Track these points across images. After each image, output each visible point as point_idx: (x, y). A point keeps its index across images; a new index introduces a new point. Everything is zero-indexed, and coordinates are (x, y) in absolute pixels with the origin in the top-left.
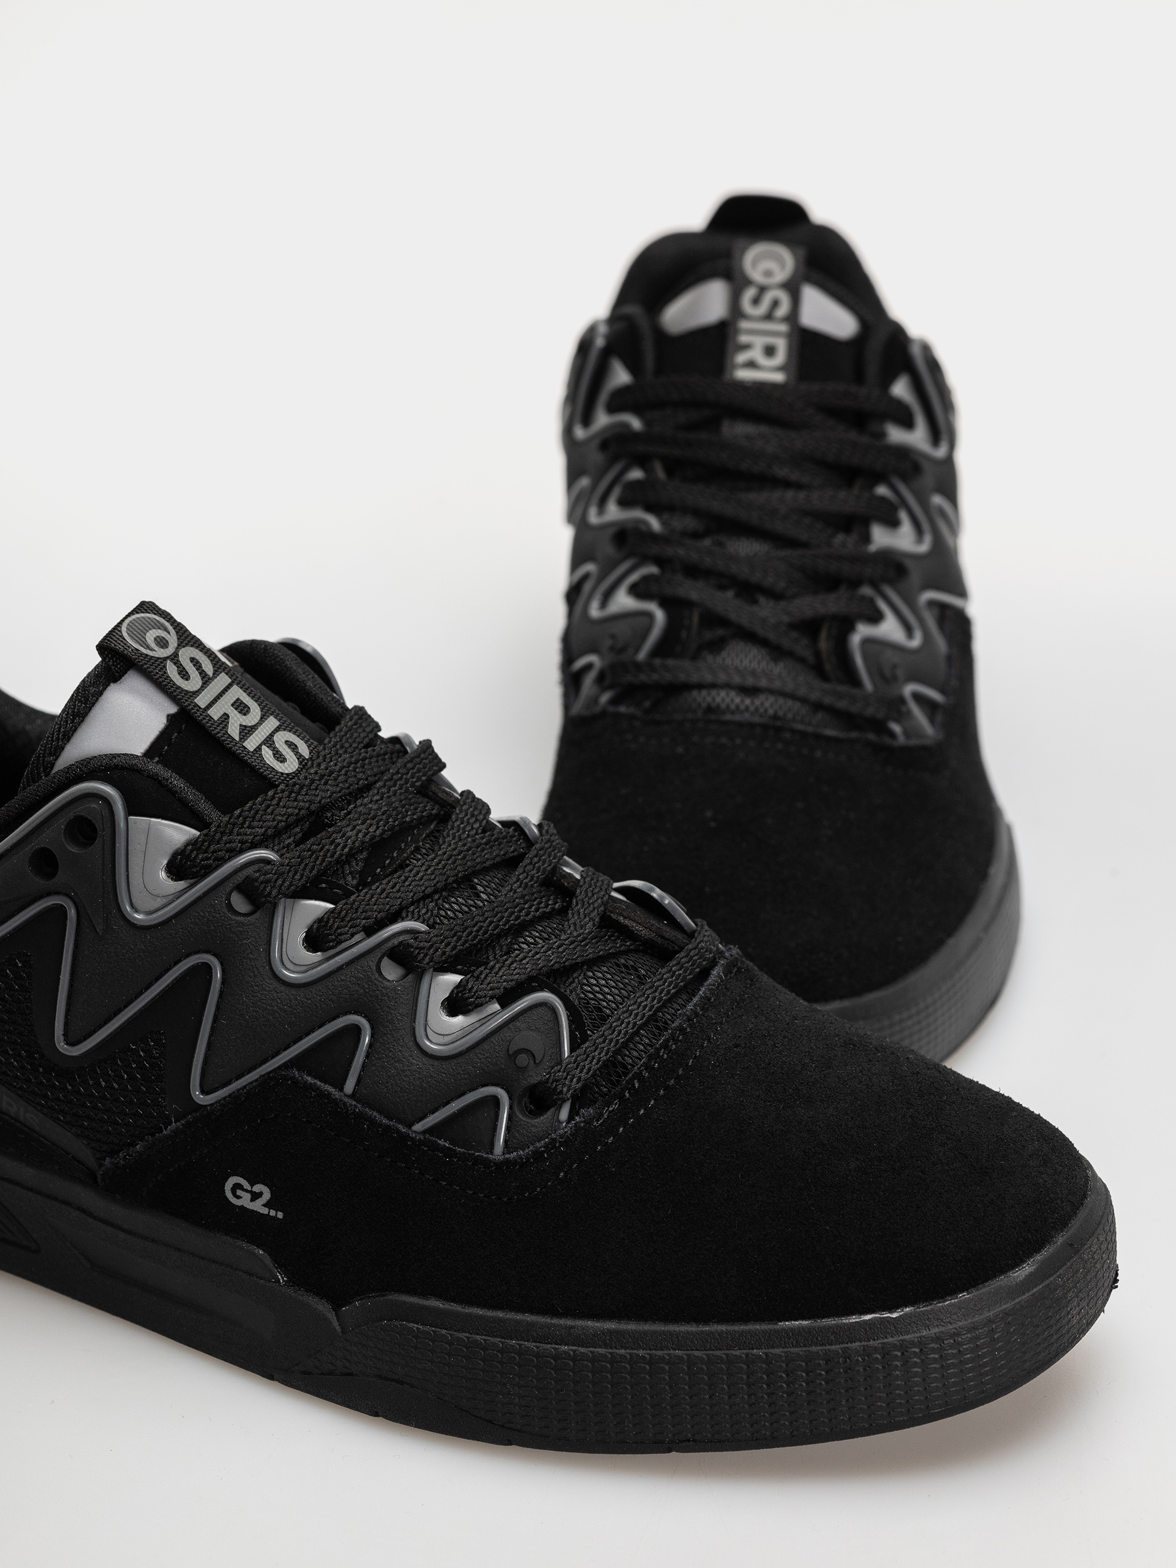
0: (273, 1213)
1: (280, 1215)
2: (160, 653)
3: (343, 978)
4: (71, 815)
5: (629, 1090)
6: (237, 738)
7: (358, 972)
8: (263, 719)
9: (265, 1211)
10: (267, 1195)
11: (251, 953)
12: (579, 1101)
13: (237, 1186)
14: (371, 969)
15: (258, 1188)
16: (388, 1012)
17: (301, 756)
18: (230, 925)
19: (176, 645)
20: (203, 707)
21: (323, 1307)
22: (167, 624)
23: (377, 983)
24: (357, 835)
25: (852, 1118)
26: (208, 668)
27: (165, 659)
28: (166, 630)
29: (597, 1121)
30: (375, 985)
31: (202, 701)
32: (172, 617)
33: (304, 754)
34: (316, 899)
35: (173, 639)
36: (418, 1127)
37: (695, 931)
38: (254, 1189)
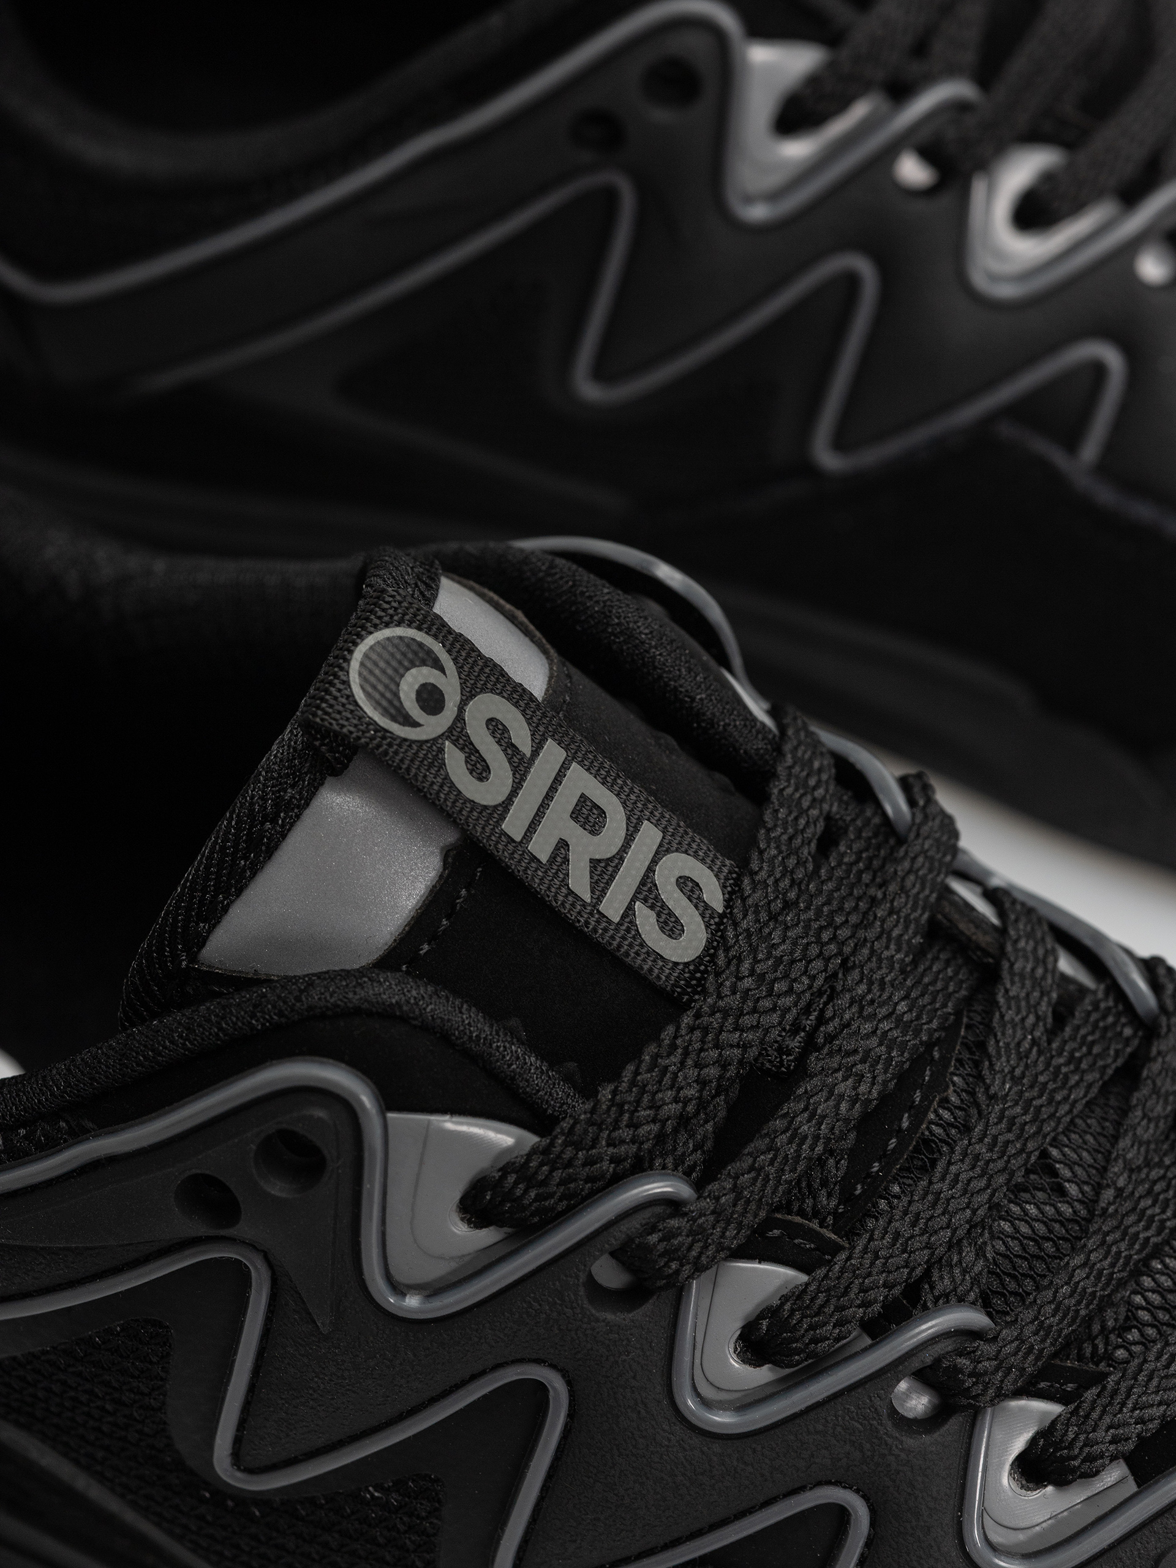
2: (432, 726)
3: (820, 1427)
6: (587, 897)
7: (852, 1419)
8: (633, 829)
11: (634, 1378)
14: (878, 1414)
16: (910, 1494)
17: (707, 906)
18: (593, 1329)
19: (458, 698)
20: (518, 838)
22: (437, 648)
23: (889, 1441)
24: (837, 1107)
26: (521, 736)
27: (439, 740)
28: (438, 665)
30: (886, 1444)
31: (514, 825)
32: (444, 624)
33: (714, 904)
34: (762, 1259)
35: (450, 685)
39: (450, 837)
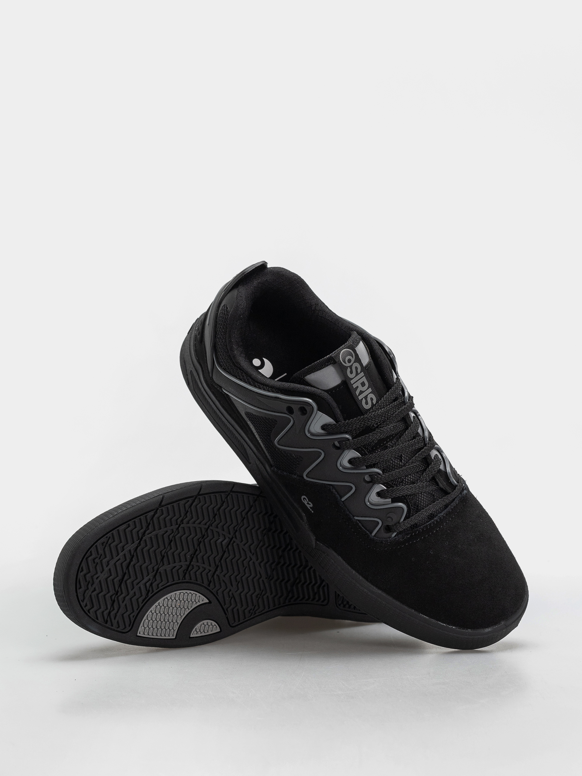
0: (311, 510)
1: (313, 512)
2: (348, 364)
3: (354, 476)
4: (302, 406)
5: (415, 533)
6: (357, 395)
7: (359, 477)
8: (368, 388)
9: (309, 508)
10: (311, 506)
11: (333, 458)
12: (399, 533)
13: (304, 498)
14: (362, 478)
15: (310, 503)
18: (331, 450)
19: (353, 362)
20: (352, 384)
21: (313, 538)
22: (354, 354)
23: (362, 482)
24: (377, 437)
25: (467, 567)
26: (359, 370)
27: (348, 367)
28: (352, 356)
29: (402, 539)
31: (352, 382)
32: (356, 352)
33: (374, 403)
34: (357, 451)
35: (353, 360)
36: (356, 518)
37: (457, 486)
38: (309, 502)
39: (343, 379)
